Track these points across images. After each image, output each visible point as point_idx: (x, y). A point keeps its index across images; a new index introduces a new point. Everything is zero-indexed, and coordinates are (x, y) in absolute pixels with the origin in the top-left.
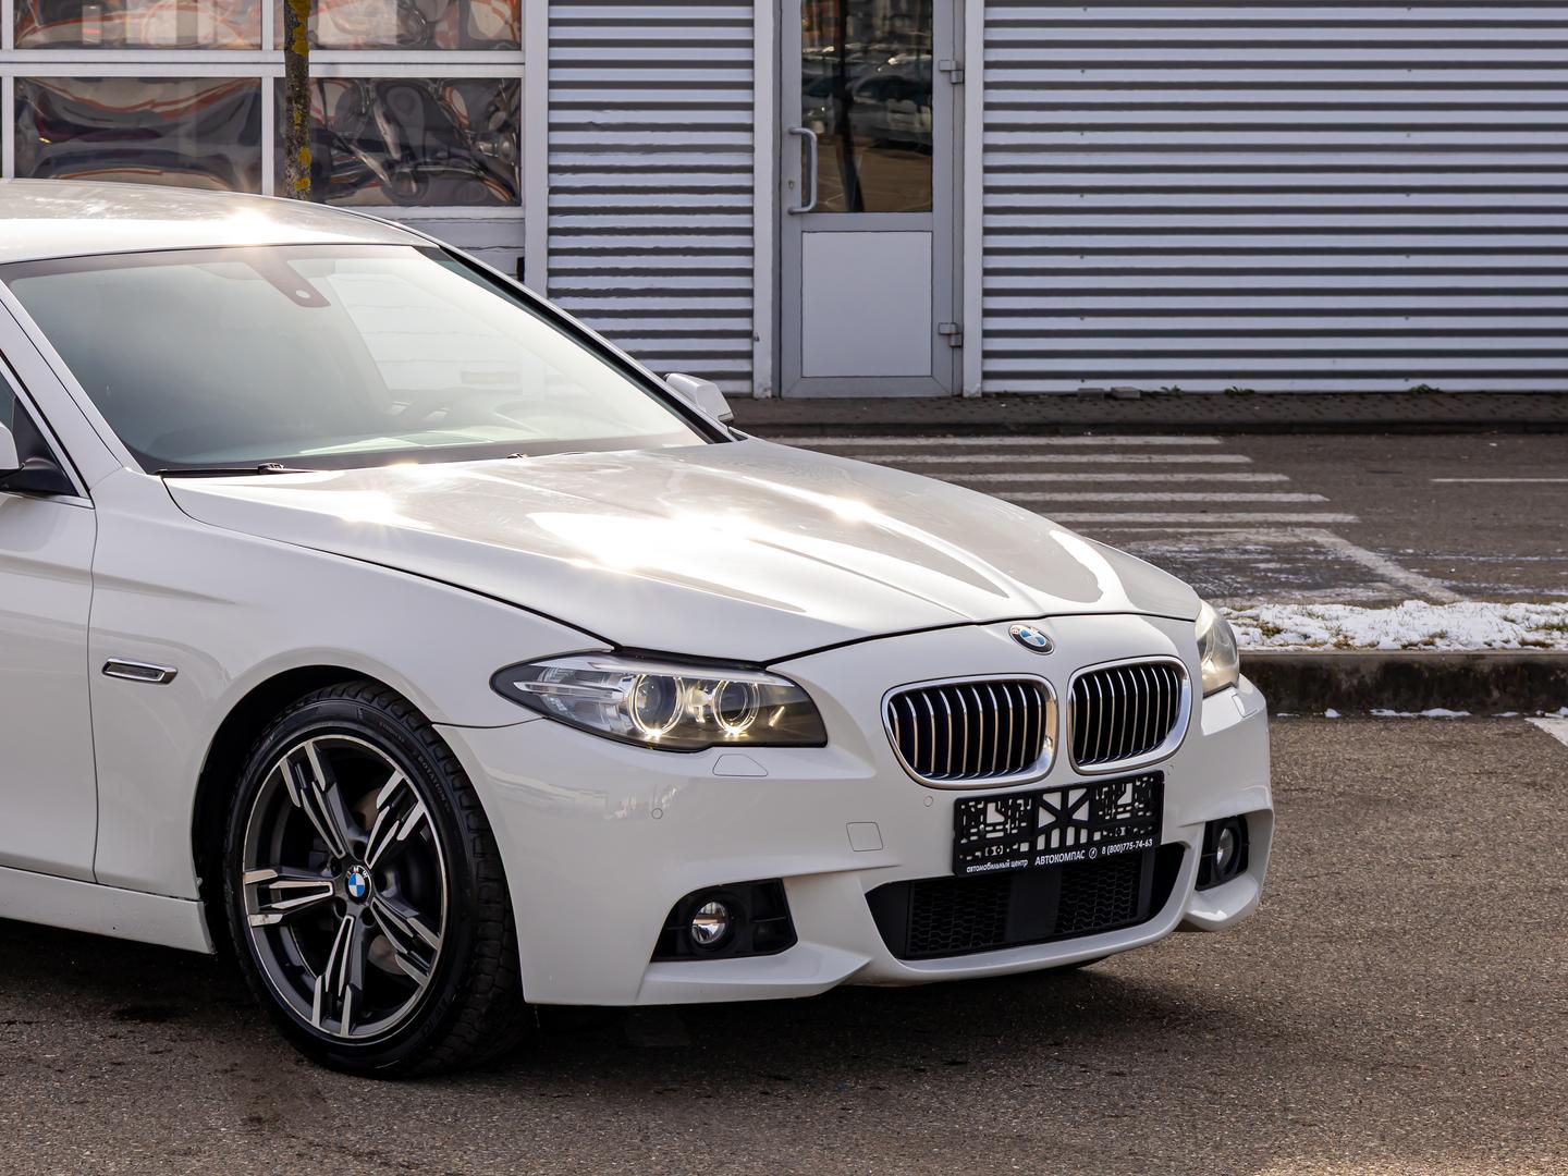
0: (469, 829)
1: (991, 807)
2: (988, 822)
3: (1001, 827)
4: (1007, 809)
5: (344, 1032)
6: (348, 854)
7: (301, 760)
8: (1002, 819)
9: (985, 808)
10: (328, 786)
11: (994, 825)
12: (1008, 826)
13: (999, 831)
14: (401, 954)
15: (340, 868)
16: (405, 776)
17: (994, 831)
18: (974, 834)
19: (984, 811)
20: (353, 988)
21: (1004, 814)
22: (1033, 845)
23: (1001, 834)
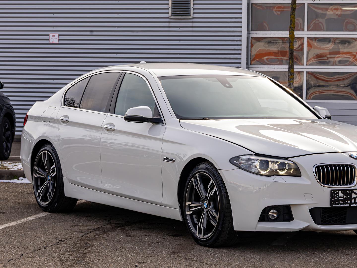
0: (224, 192)
1: (340, 192)
2: (339, 195)
3: (343, 197)
4: (344, 193)
5: (202, 237)
6: (204, 199)
7: (196, 178)
8: (343, 195)
9: (339, 192)
10: (200, 184)
11: (341, 196)
12: (345, 197)
13: (342, 197)
14: (212, 220)
15: (203, 202)
16: (213, 181)
17: (341, 197)
18: (336, 198)
19: (338, 193)
20: (204, 227)
21: (344, 194)
22: (351, 201)
23: (343, 198)
